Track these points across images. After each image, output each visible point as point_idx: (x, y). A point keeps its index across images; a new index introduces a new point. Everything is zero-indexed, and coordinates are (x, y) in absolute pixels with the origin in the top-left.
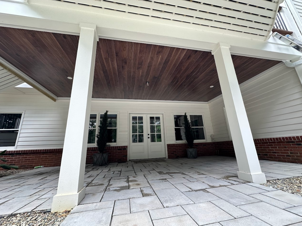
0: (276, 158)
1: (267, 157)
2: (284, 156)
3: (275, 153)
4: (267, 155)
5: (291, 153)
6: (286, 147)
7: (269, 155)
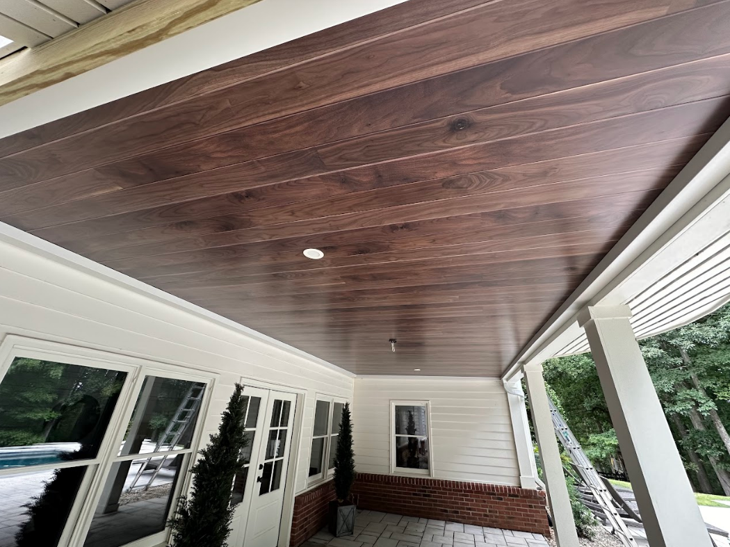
0: (469, 518)
1: (457, 517)
2: (480, 515)
3: (470, 509)
4: (457, 512)
5: (490, 511)
6: (484, 502)
7: (462, 513)
